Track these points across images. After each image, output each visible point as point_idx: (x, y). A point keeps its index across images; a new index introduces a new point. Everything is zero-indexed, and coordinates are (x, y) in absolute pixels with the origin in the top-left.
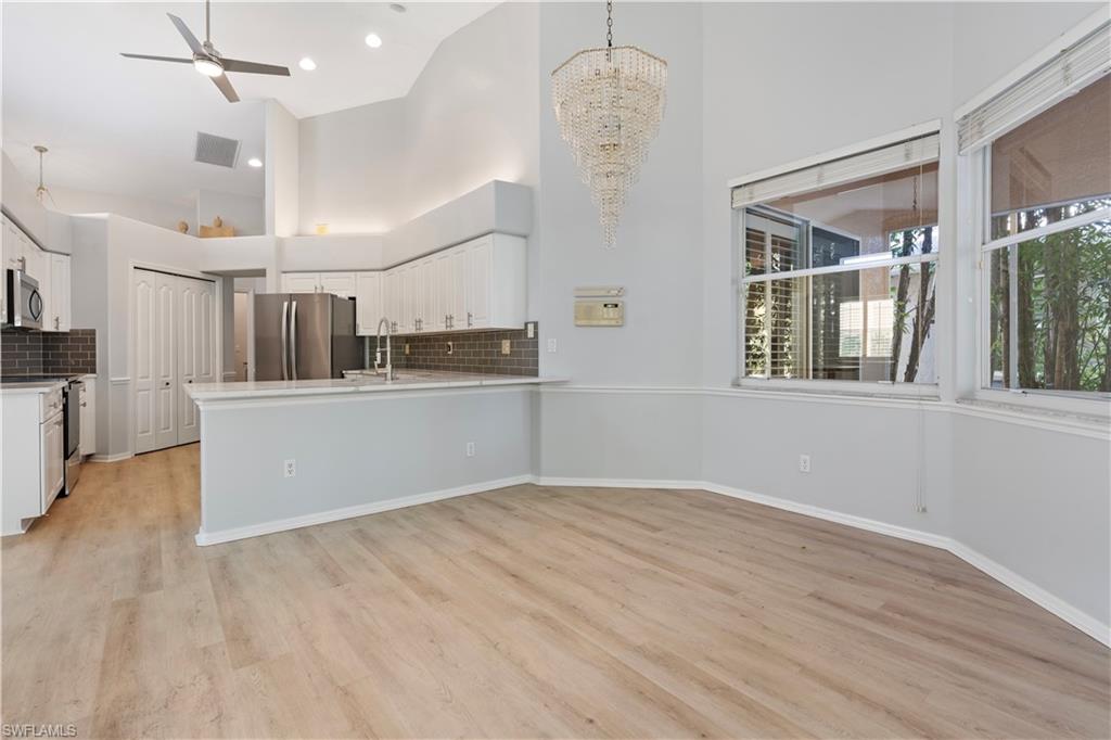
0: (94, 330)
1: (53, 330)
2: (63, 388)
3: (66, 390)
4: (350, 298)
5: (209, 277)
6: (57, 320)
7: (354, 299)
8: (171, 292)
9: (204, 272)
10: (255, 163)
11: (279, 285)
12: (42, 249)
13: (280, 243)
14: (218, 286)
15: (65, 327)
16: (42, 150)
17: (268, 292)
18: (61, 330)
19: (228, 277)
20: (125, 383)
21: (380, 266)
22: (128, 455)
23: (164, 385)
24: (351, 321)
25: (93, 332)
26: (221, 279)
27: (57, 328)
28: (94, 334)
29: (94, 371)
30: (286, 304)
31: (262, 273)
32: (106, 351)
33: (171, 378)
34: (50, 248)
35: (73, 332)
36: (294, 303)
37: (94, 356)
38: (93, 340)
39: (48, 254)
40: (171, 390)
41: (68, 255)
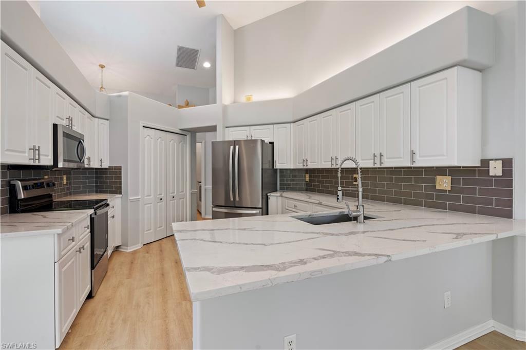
0: (121, 167)
1: (99, 167)
2: (91, 215)
3: (92, 216)
4: (270, 143)
5: (184, 132)
6: (101, 161)
7: (272, 143)
8: (163, 142)
9: (180, 130)
10: (207, 65)
11: (224, 135)
12: (93, 116)
13: (225, 107)
14: (188, 138)
15: (106, 165)
16: (102, 67)
17: (218, 140)
18: (103, 167)
19: (193, 132)
20: (137, 200)
21: (292, 120)
22: (139, 246)
23: (159, 201)
24: (270, 159)
25: (120, 168)
26: (190, 133)
27: (101, 165)
28: (121, 169)
29: (120, 193)
30: (232, 147)
31: (213, 129)
32: (127, 180)
33: (163, 195)
34: (97, 115)
35: (110, 168)
36: (237, 147)
37: (120, 183)
38: (120, 173)
39: (97, 119)
40: (163, 202)
41: (108, 120)
